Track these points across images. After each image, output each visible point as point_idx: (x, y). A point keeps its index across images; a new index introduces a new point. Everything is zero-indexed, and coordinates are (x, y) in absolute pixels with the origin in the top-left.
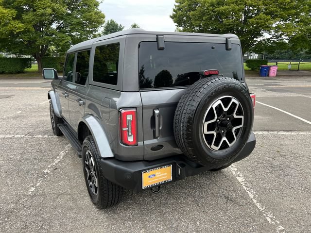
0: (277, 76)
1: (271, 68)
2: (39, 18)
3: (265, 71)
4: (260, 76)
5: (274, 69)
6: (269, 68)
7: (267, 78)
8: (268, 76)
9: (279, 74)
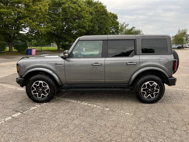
0: (36, 54)
1: (33, 50)
3: (30, 52)
4: (27, 55)
5: (34, 51)
6: (31, 50)
7: (31, 56)
8: (31, 55)
9: (37, 53)
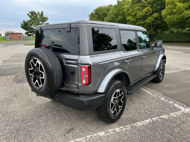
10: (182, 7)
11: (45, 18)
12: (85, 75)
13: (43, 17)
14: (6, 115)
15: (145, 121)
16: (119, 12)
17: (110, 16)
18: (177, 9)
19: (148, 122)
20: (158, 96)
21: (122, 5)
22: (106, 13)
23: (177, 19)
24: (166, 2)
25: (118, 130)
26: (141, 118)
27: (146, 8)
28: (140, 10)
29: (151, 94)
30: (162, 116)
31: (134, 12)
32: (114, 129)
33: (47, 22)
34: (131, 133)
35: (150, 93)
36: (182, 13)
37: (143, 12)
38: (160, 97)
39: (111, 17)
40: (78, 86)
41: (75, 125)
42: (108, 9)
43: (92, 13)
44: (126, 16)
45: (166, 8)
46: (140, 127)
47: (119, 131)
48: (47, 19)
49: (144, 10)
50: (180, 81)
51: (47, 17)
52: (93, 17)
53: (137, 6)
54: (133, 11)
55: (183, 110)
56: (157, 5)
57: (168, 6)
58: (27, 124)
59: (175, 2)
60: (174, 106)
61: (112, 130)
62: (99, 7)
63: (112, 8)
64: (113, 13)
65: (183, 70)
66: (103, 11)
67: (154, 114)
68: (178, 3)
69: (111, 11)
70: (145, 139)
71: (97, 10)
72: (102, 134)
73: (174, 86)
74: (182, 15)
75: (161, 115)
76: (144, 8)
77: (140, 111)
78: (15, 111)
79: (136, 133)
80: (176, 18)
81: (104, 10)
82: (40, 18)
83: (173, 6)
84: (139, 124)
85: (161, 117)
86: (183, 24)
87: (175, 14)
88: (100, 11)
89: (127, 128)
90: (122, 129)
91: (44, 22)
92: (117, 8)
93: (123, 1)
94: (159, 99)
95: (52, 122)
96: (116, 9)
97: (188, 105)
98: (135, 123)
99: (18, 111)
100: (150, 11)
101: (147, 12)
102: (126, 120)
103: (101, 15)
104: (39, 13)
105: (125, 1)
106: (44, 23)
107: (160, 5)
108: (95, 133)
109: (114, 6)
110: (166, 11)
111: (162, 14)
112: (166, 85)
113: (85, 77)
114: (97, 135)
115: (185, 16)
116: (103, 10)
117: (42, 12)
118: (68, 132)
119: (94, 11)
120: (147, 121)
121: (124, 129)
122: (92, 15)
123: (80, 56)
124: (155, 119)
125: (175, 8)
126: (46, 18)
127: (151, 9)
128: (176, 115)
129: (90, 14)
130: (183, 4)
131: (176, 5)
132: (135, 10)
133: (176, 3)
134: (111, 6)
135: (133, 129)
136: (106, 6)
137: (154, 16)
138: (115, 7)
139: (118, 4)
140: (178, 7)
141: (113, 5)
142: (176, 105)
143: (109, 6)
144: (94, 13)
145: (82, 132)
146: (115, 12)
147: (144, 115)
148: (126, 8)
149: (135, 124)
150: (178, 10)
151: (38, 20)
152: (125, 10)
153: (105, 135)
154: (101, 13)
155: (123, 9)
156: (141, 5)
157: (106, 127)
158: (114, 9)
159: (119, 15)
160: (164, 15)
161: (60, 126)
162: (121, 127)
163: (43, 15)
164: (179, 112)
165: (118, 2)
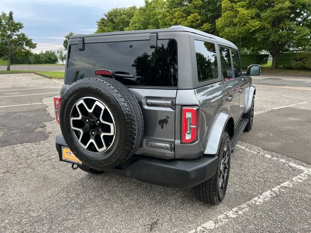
2: (276, 13)
10: (247, 15)
11: (16, 24)
12: (190, 125)
13: (13, 23)
14: (10, 211)
15: (263, 194)
16: (149, 19)
17: (134, 26)
18: (240, 18)
19: (269, 196)
20: (259, 153)
21: (153, 7)
22: (127, 20)
23: (240, 33)
24: (223, 7)
25: (231, 214)
26: (256, 191)
27: (192, 15)
28: (182, 17)
29: (247, 149)
30: (284, 184)
31: (174, 20)
32: (225, 213)
33: (21, 31)
34: (255, 216)
35: (244, 148)
36: (247, 24)
37: (188, 20)
38: (263, 154)
39: (136, 27)
40: (174, 145)
41: (157, 215)
42: (130, 13)
43: (103, 19)
44: (161, 26)
45: (222, 16)
46: (262, 205)
47: (234, 216)
48: (21, 27)
49: (188, 18)
50: (275, 127)
51: (21, 22)
52: (105, 26)
53: (178, 10)
54: (171, 19)
55: (306, 172)
56: (208, 11)
57: (226, 13)
58: (65, 225)
59: (236, 7)
60: (291, 167)
61: (222, 216)
62: (114, 10)
63: (136, 12)
64: (139, 21)
65: (269, 110)
66: (122, 17)
67: (270, 182)
68: (240, 9)
69: (135, 17)
70: (281, 225)
71: (112, 15)
72: (210, 225)
73: (271, 135)
74: (246, 27)
75: (282, 183)
76: (188, 15)
77: (247, 178)
78: (25, 203)
79: (263, 217)
80: (238, 31)
81: (123, 15)
82: (7, 24)
83: (233, 13)
84: (259, 200)
85: (282, 185)
86: (246, 42)
87: (235, 25)
88: (116, 16)
89: (244, 210)
90: (237, 212)
91: (15, 32)
92: (145, 13)
93: (154, 2)
94: (263, 156)
95: (112, 216)
96: (144, 15)
97: (308, 164)
98: (251, 199)
99: (30, 201)
100: (198, 20)
101: (193, 22)
102: (234, 196)
103: (117, 22)
104: (4, 15)
105: (156, 2)
106: (15, 34)
107: (212, 11)
108: (198, 226)
109: (141, 9)
110: (223, 21)
111: (217, 25)
112: (261, 135)
113: (190, 128)
114: (203, 227)
115: (251, 29)
116: (121, 15)
117: (11, 14)
118: (151, 229)
119: (106, 16)
120: (267, 193)
121: (240, 212)
122: (103, 23)
123: (178, 91)
124: (276, 189)
125: (236, 17)
126: (18, 24)
127: (200, 17)
128: (301, 179)
129: (99, 21)
130: (248, 11)
131: (237, 12)
132: (175, 18)
133: (238, 9)
134: (134, 8)
135: (253, 209)
136: (127, 8)
137: (204, 28)
138: (141, 11)
139: (147, 6)
140: (240, 15)
141: (138, 8)
142: (292, 164)
143: (131, 8)
144: (106, 18)
145: (175, 226)
146: (142, 19)
147: (257, 184)
148: (160, 13)
149: (253, 201)
150: (241, 20)
151: (4, 27)
152: (159, 17)
153: (216, 226)
154: (118, 20)
155: (155, 15)
156: (184, 10)
157: (210, 211)
158: (140, 13)
159: (149, 24)
160: (220, 26)
161: (130, 219)
162: (235, 209)
163: (12, 20)
164: (302, 174)
165: (147, 2)
